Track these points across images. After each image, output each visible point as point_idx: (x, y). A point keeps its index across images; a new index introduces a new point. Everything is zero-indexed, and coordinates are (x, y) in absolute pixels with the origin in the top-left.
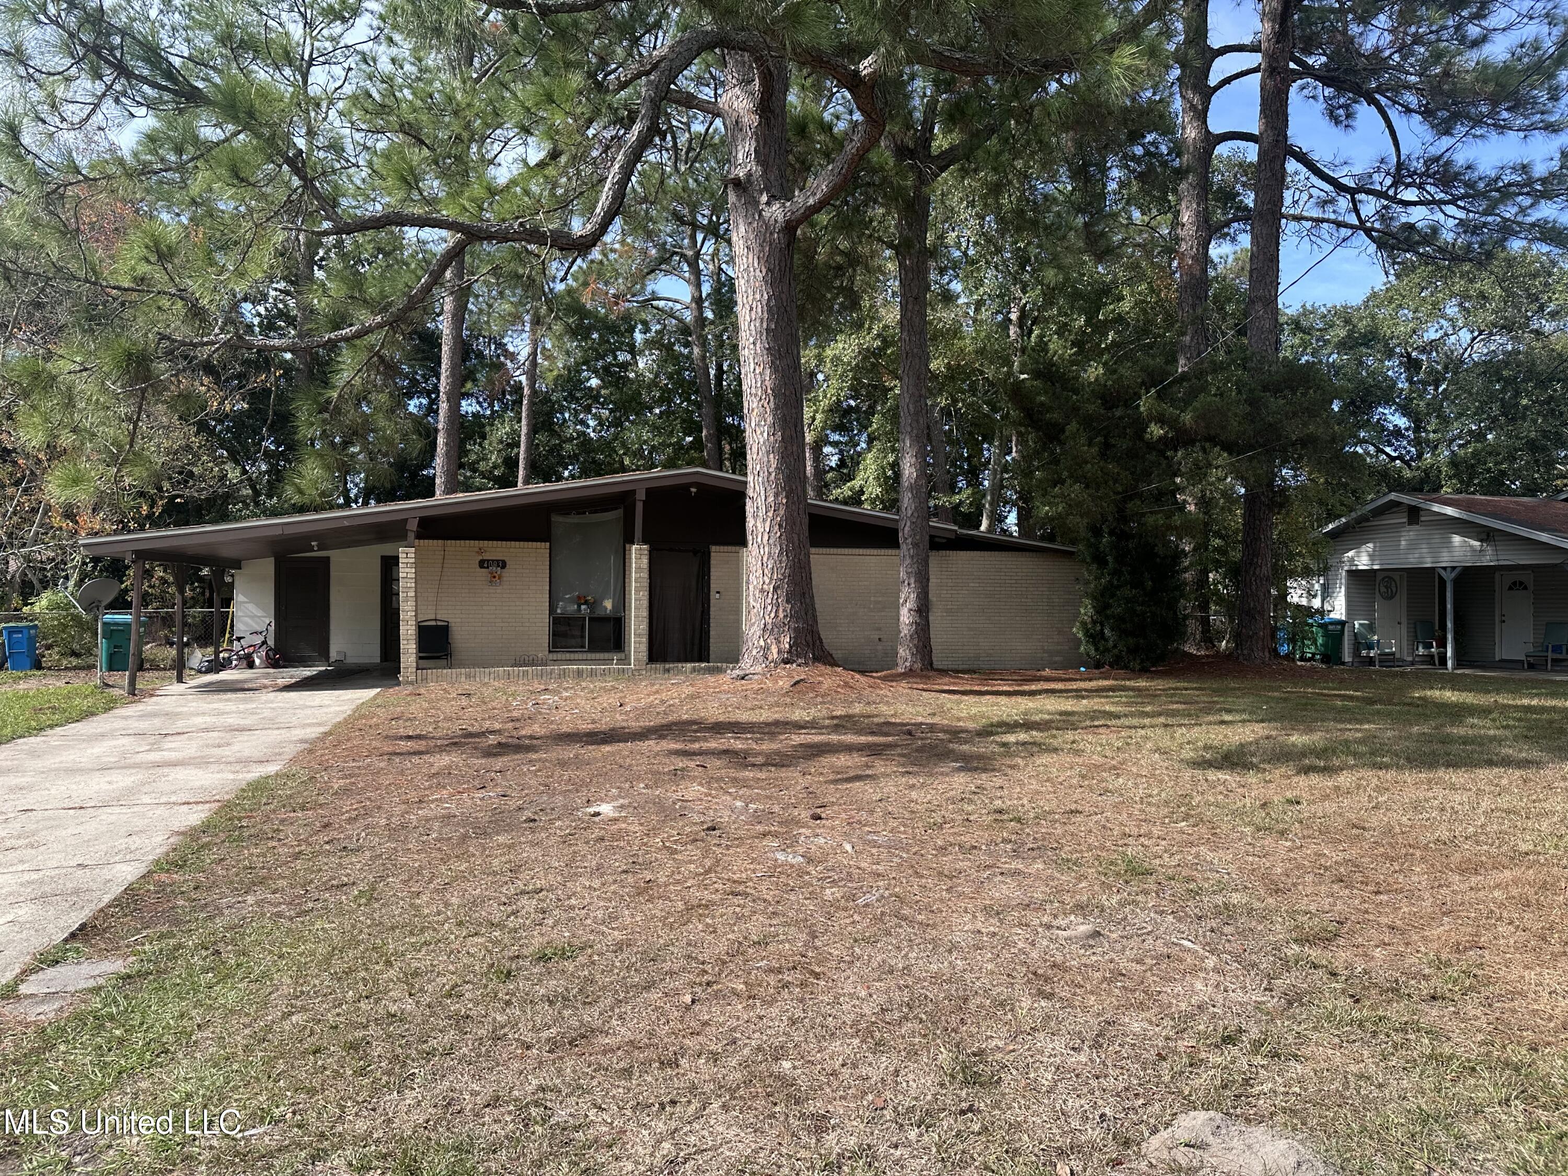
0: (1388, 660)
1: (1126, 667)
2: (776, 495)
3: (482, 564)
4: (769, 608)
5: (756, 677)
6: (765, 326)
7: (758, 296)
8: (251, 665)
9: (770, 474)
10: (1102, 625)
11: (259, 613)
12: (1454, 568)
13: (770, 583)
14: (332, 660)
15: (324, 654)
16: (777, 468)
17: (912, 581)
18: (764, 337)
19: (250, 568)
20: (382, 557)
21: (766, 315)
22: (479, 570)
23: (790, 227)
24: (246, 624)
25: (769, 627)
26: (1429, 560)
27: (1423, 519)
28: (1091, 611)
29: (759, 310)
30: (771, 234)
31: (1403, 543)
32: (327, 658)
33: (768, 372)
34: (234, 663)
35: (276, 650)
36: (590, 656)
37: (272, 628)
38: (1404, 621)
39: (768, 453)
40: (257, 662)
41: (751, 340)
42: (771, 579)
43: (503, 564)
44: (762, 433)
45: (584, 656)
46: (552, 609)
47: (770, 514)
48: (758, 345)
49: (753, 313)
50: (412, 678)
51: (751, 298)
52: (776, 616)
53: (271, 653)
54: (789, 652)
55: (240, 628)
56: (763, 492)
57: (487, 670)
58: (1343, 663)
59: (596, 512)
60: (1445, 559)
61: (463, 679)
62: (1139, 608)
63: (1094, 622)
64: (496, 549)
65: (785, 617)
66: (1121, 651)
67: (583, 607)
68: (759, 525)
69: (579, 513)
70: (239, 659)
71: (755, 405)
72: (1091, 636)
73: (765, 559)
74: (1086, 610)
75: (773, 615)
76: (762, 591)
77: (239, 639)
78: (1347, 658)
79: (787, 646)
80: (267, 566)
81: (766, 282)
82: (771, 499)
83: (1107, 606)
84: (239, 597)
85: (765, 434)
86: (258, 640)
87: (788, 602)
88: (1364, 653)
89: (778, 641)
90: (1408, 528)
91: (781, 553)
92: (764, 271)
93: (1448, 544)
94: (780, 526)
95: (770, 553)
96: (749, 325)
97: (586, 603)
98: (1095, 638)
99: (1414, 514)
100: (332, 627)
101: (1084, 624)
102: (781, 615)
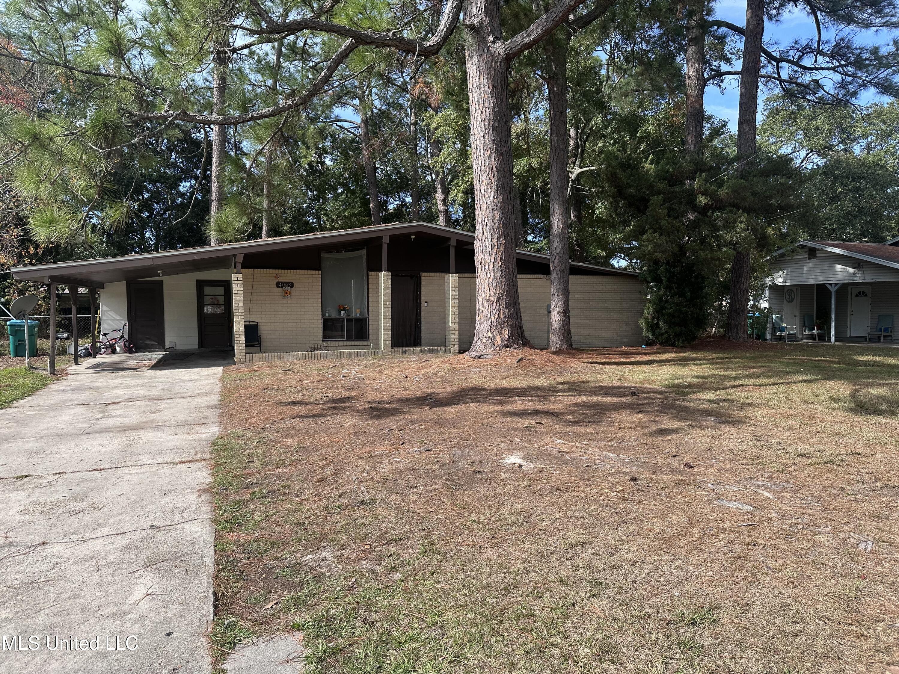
0: (792, 337)
1: (673, 345)
2: (499, 238)
3: (278, 285)
4: (494, 312)
5: (489, 357)
6: (491, 125)
7: (487, 105)
8: (114, 352)
9: (494, 224)
10: (658, 319)
11: (118, 318)
12: (836, 284)
13: (494, 296)
14: (167, 347)
15: (160, 344)
16: (499, 220)
17: (560, 293)
18: (491, 132)
19: (110, 288)
20: (197, 281)
21: (492, 117)
22: (276, 288)
23: (508, 58)
24: (109, 324)
25: (495, 324)
26: (821, 279)
27: (817, 255)
28: (651, 311)
29: (488, 114)
30: (496, 63)
31: (805, 269)
32: (164, 346)
33: (493, 156)
34: (103, 350)
35: (130, 341)
36: (348, 343)
37: (126, 328)
38: (798, 314)
39: (493, 210)
40: (118, 349)
41: (482, 134)
42: (495, 293)
43: (292, 285)
44: (489, 197)
45: (345, 343)
46: (323, 315)
47: (495, 251)
48: (487, 138)
49: (483, 116)
50: (243, 359)
51: (481, 105)
52: (499, 317)
53: (127, 344)
54: (508, 340)
55: (105, 327)
56: (489, 237)
57: (291, 353)
58: (766, 340)
59: (349, 251)
60: (831, 279)
61: (276, 360)
62: (684, 309)
63: (653, 318)
64: (287, 275)
65: (505, 317)
66: (669, 335)
67: (342, 312)
68: (486, 258)
69: (338, 252)
70: (107, 347)
71: (484, 178)
72: (651, 327)
73: (491, 280)
74: (649, 312)
75: (497, 316)
76: (489, 300)
77: (105, 335)
78: (768, 337)
79: (507, 336)
80: (122, 287)
81: (492, 95)
82: (495, 240)
83: (663, 308)
84: (103, 308)
85: (491, 198)
86: (118, 335)
87: (506, 308)
88: (778, 334)
89: (501, 333)
90: (808, 261)
91: (501, 277)
92: (491, 87)
93: (834, 271)
94: (501, 258)
95: (494, 276)
96: (481, 123)
97: (344, 309)
98: (653, 327)
99: (812, 253)
100: (166, 326)
101: (646, 319)
102: (502, 316)
